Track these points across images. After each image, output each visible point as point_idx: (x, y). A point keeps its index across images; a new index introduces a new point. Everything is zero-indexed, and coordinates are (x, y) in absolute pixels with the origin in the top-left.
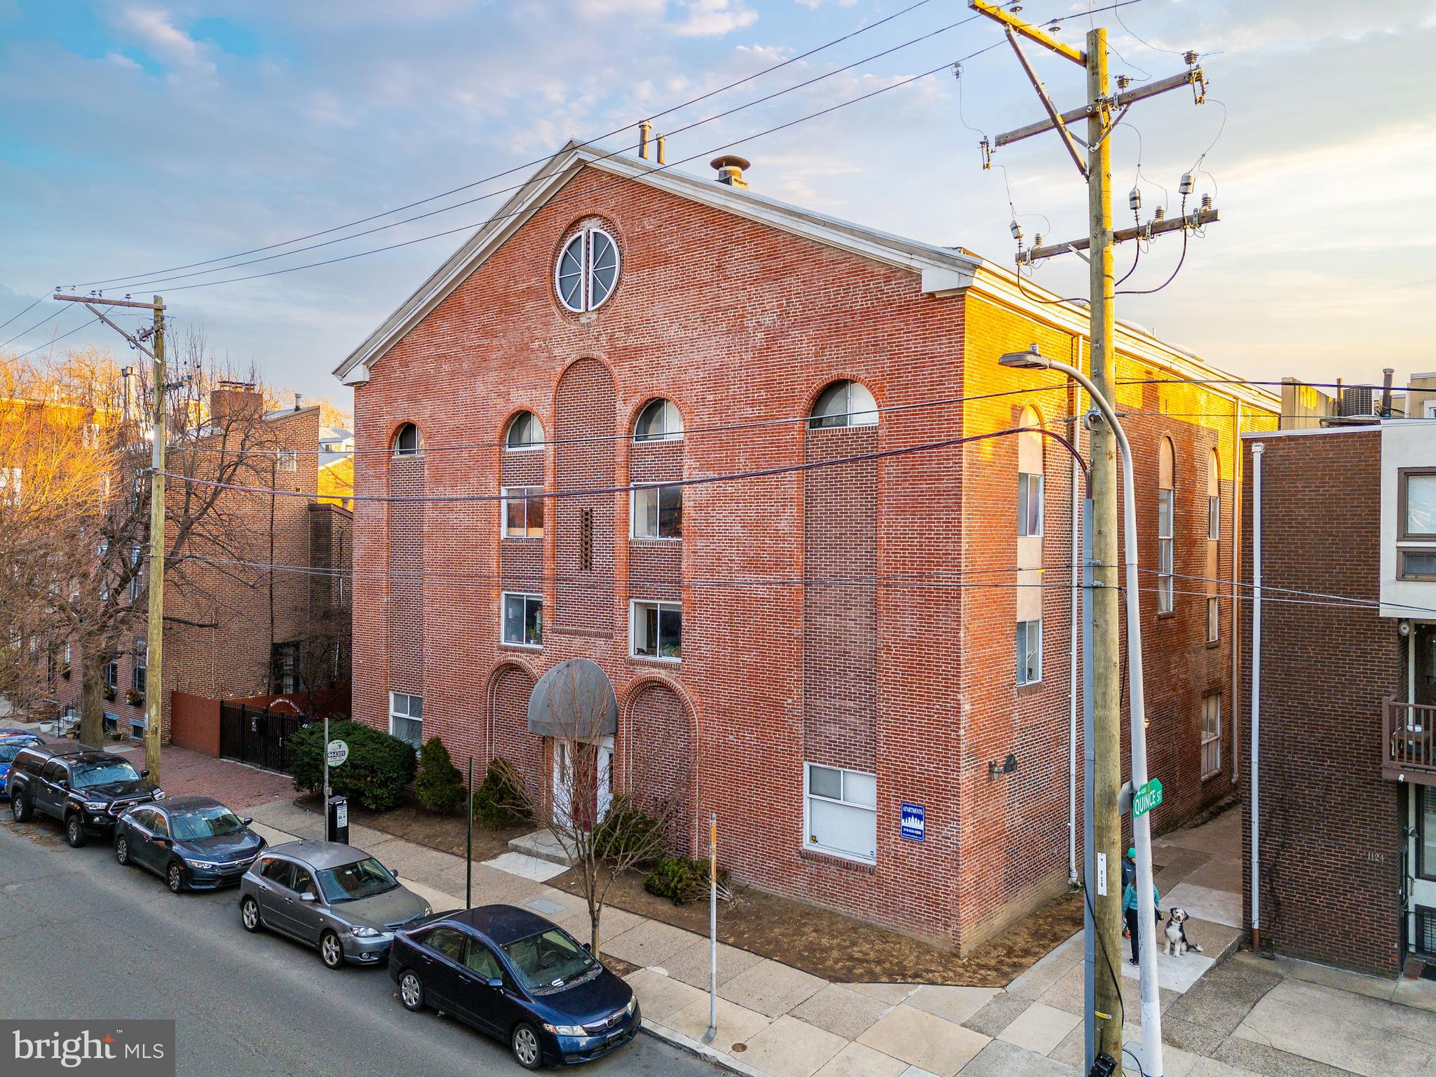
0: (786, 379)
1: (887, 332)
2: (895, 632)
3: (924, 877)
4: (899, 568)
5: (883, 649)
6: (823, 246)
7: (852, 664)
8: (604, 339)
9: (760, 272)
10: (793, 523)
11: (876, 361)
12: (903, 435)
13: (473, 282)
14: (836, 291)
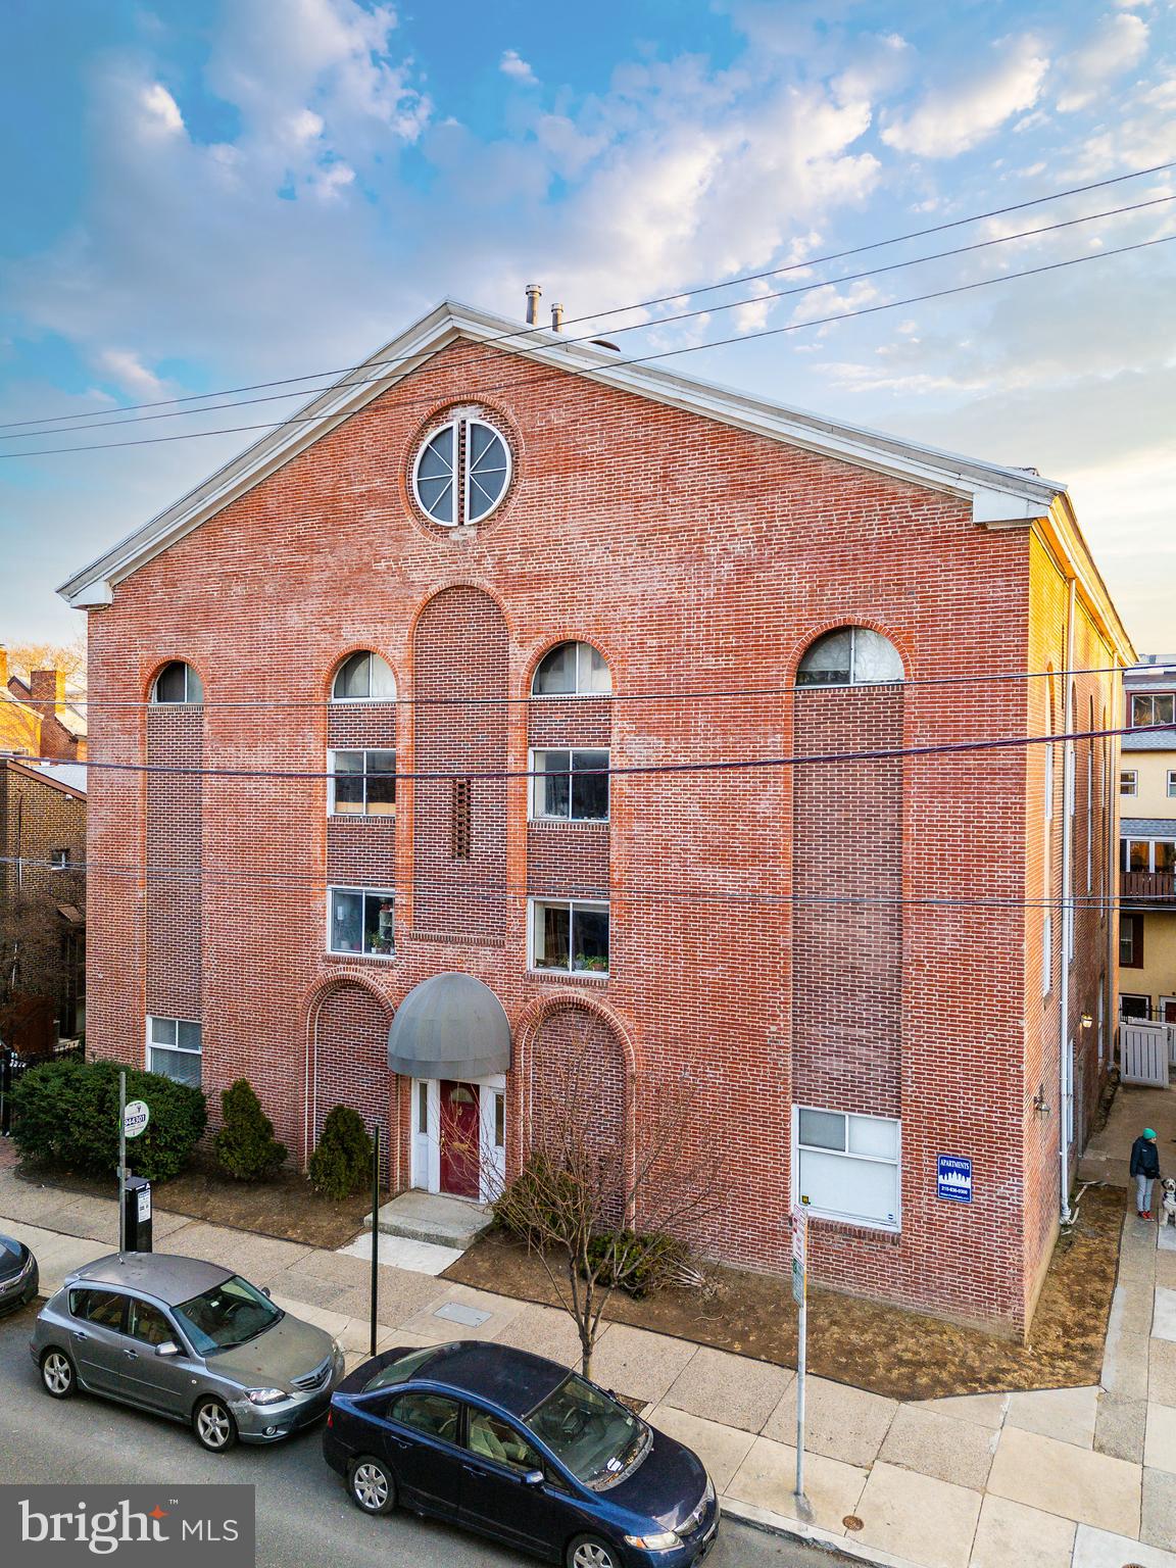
0: (767, 622)
1: (916, 568)
2: (928, 943)
3: (971, 1247)
4: (936, 864)
5: (911, 964)
6: (820, 457)
7: (863, 982)
8: (489, 562)
9: (727, 486)
10: (779, 804)
11: (900, 604)
12: (941, 697)
13: (281, 480)
14: (841, 514)
